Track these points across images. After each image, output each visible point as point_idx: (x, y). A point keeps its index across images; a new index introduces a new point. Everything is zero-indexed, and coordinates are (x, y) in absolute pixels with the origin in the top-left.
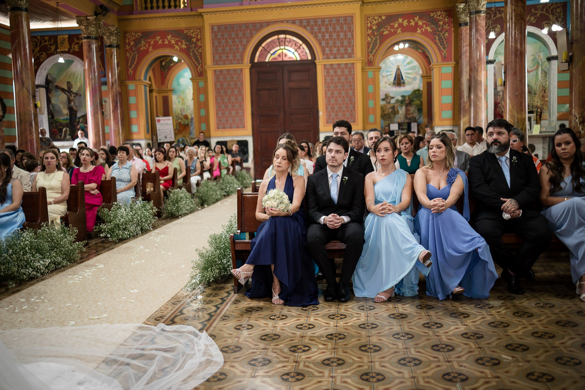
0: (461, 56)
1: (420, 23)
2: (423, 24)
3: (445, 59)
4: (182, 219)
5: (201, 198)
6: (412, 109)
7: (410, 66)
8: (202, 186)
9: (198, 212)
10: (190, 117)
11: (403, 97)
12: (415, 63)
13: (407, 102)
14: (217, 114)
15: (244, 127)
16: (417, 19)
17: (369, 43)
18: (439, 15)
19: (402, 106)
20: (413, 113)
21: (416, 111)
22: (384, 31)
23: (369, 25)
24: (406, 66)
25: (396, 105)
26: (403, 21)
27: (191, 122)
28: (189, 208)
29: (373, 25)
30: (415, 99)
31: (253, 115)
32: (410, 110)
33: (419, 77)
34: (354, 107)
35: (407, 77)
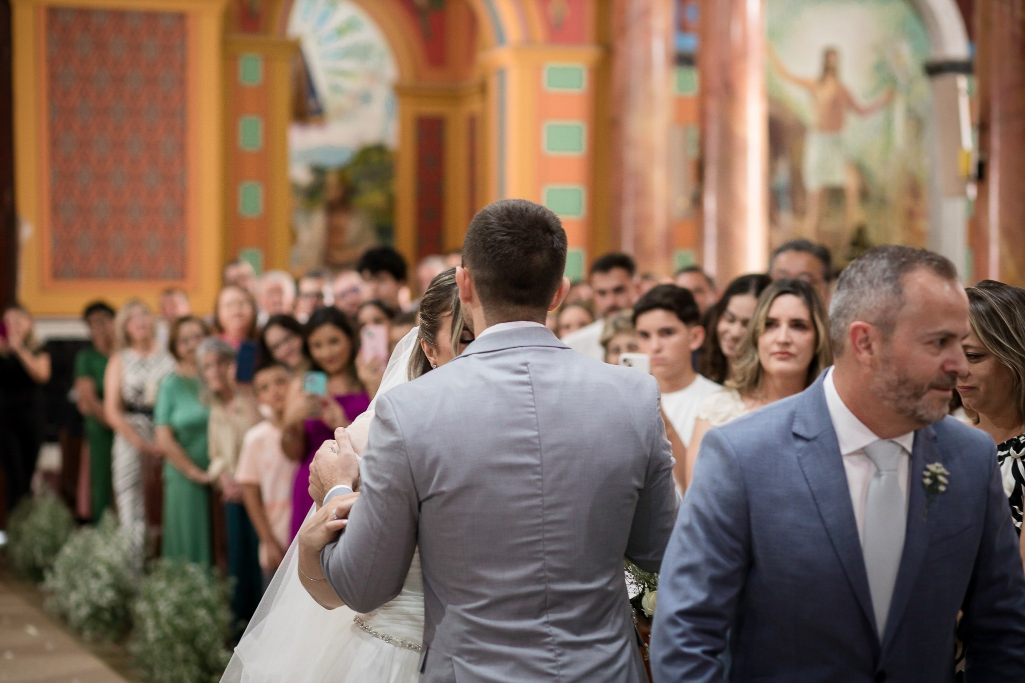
0: (623, 30)
3: (559, 33)
6: (353, 226)
7: (349, 40)
11: (319, 171)
12: (369, 33)
13: (333, 195)
20: (356, 244)
21: (370, 234)
24: (329, 38)
30: (364, 186)
32: (342, 231)
33: (382, 95)
35: (336, 89)
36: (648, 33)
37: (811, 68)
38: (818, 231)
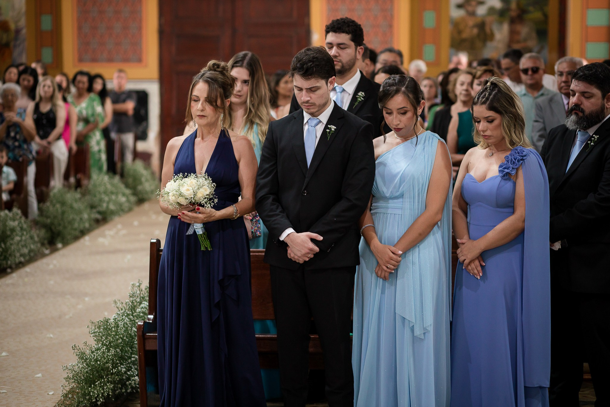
4: (14, 275)
5: (49, 228)
6: (524, 30)
8: (51, 202)
9: (45, 261)
10: (12, 26)
11: (505, 1)
13: (513, 14)
14: (80, 28)
15: (139, 60)
19: (501, 23)
20: (525, 40)
21: (534, 35)
25: (489, 19)
27: (16, 38)
28: (25, 251)
30: (531, 8)
31: (162, 33)
32: (518, 33)
34: (391, 26)
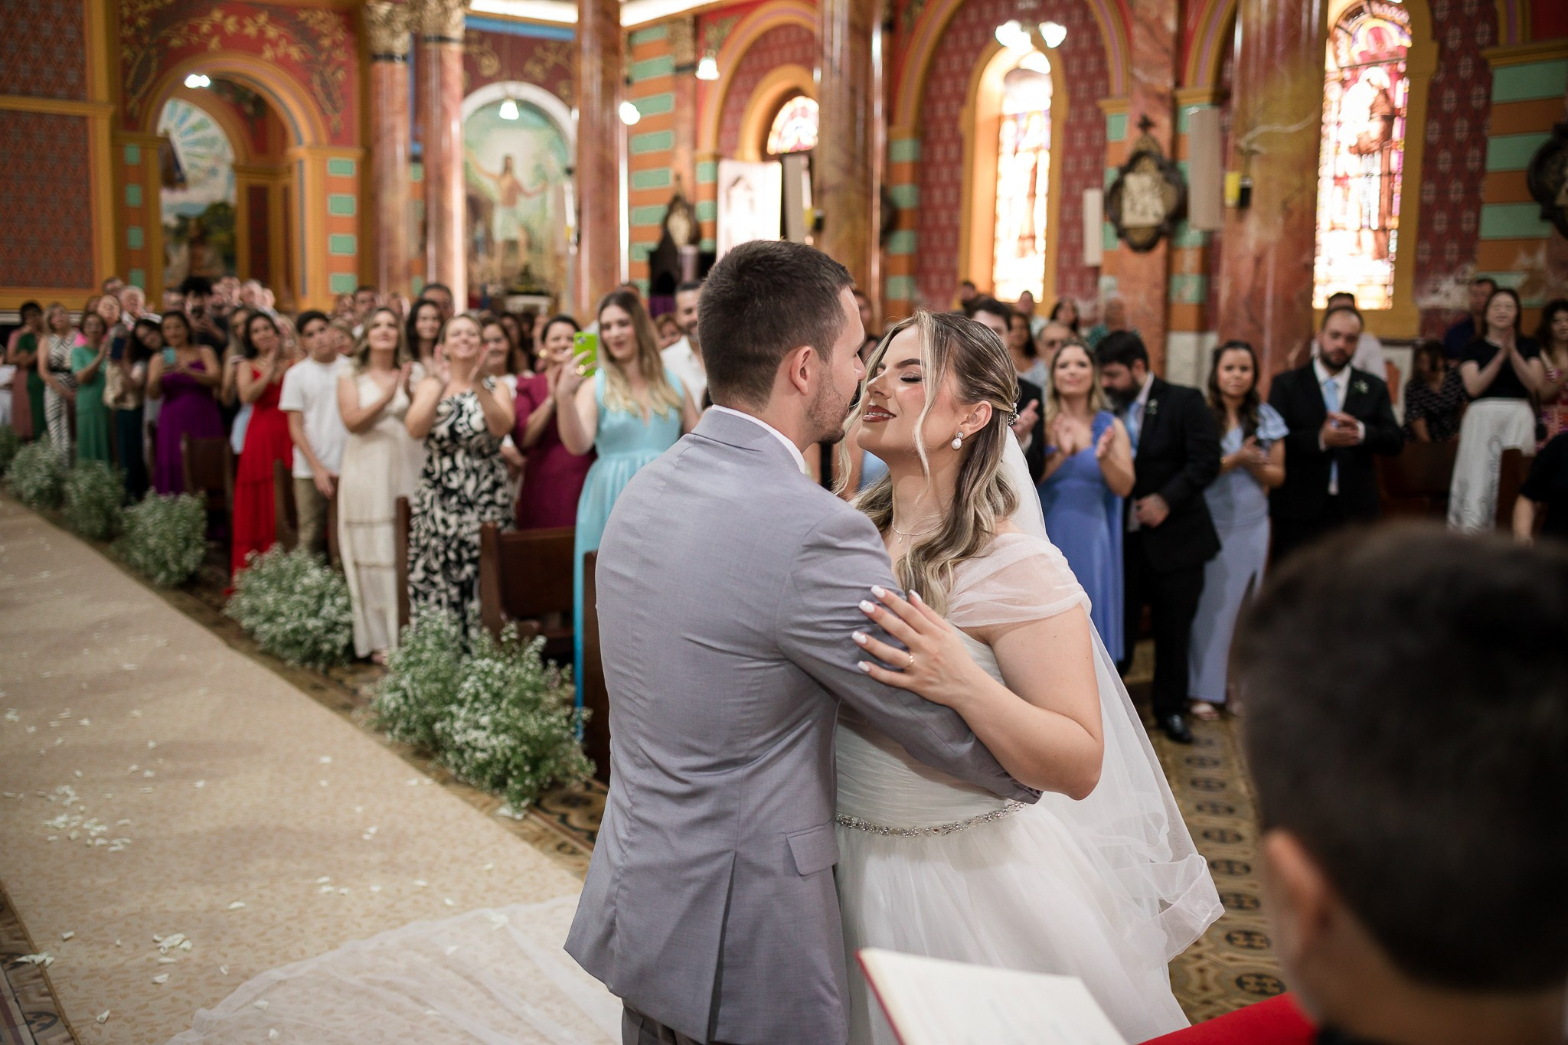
1: (272, 32)
2: (281, 36)
3: (337, 139)
7: (198, 135)
11: (183, 218)
12: (214, 130)
13: (193, 234)
16: (262, 19)
17: (126, 66)
18: (324, 21)
19: (179, 245)
20: (210, 265)
21: (219, 259)
22: (168, 39)
23: (126, 12)
24: (187, 133)
26: (225, 17)
29: (140, 13)
30: (215, 228)
32: (201, 258)
33: (224, 171)
35: (193, 166)
36: (393, 142)
37: (497, 167)
38: (503, 268)
